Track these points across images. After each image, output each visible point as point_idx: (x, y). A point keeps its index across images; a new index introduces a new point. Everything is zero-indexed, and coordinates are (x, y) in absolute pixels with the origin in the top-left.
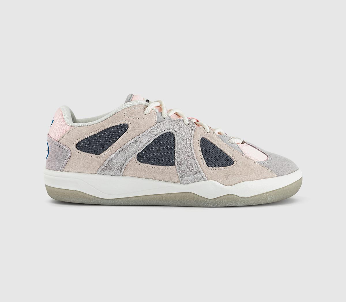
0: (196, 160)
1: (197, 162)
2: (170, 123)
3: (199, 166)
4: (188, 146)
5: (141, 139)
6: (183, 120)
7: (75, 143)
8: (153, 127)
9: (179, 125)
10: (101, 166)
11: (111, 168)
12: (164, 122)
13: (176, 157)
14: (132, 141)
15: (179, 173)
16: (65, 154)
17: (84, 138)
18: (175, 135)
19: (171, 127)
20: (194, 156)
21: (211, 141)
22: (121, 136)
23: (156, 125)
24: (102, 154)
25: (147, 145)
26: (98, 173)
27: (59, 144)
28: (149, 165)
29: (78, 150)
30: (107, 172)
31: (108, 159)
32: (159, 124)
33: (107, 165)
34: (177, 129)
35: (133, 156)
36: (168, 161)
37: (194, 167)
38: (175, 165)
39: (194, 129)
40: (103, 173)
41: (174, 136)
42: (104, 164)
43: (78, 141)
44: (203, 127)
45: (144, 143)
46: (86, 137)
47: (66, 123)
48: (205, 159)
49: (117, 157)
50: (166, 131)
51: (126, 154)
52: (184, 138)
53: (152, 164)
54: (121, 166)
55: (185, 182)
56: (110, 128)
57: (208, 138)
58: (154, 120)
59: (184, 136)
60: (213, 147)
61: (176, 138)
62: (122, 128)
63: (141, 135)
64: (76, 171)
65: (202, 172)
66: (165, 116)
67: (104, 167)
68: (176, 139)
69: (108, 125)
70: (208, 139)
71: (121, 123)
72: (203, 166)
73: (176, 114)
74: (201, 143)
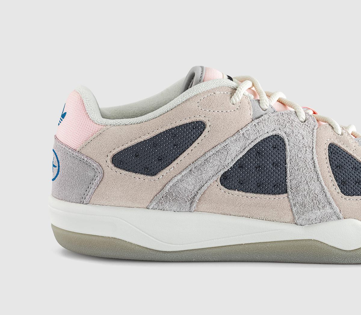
0: (323, 184)
1: (326, 188)
2: (276, 118)
3: (328, 194)
4: (309, 160)
5: (229, 148)
6: (296, 112)
7: (111, 155)
8: (249, 127)
9: (291, 122)
10: (156, 195)
11: (175, 199)
12: (266, 117)
13: (289, 178)
14: (214, 151)
15: (293, 208)
16: (91, 174)
17: (126, 146)
18: (286, 140)
19: (277, 127)
20: (320, 176)
21: (345, 149)
22: (193, 142)
23: (254, 123)
24: (160, 175)
25: (238, 158)
26: (151, 207)
27: (80, 156)
28: (241, 193)
29: (115, 168)
30: (167, 206)
31: (171, 184)
32: (257, 121)
33: (169, 193)
34: (288, 130)
35: (215, 178)
36: (274, 186)
37: (321, 197)
38: (286, 192)
39: (316, 128)
40: (161, 207)
41: (283, 141)
42: (164, 193)
43: (115, 152)
44: (330, 125)
45: (234, 155)
46: (130, 144)
47: (90, 119)
48: (337, 181)
49: (187, 180)
50: (271, 134)
51: (203, 175)
52: (301, 145)
53: (248, 192)
54: (193, 195)
55: (303, 223)
56: (173, 129)
57: (340, 144)
58: (249, 115)
59: (301, 142)
60: (350, 160)
61: (287, 145)
62: (194, 128)
63: (228, 141)
64: (113, 204)
65: (334, 204)
66: (265, 107)
67: (163, 197)
68: (288, 148)
69: (170, 123)
70: (341, 146)
71: (193, 119)
72: (335, 193)
73: (280, 101)
74: (329, 153)
